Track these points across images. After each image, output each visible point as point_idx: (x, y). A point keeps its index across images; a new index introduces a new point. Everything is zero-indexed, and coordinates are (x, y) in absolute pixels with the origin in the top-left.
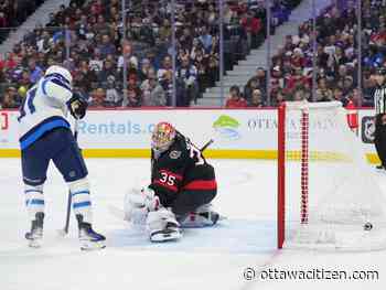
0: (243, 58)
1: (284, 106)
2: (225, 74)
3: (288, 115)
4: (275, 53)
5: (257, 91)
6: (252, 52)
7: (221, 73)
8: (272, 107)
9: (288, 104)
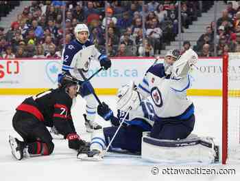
0: (196, 19)
1: (228, 57)
2: (182, 32)
3: (230, 63)
4: (220, 16)
5: (206, 45)
6: (203, 14)
7: (180, 30)
8: (219, 56)
9: (231, 55)
